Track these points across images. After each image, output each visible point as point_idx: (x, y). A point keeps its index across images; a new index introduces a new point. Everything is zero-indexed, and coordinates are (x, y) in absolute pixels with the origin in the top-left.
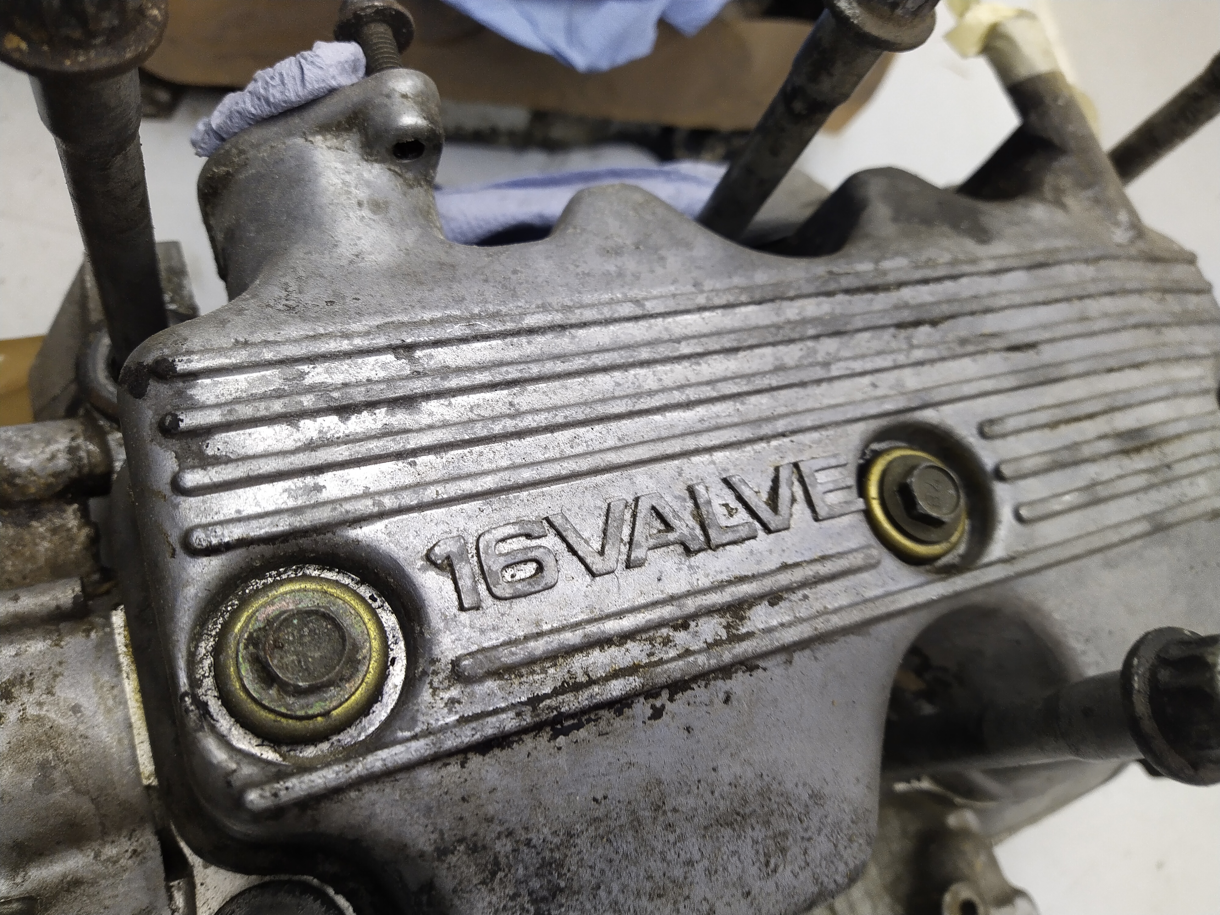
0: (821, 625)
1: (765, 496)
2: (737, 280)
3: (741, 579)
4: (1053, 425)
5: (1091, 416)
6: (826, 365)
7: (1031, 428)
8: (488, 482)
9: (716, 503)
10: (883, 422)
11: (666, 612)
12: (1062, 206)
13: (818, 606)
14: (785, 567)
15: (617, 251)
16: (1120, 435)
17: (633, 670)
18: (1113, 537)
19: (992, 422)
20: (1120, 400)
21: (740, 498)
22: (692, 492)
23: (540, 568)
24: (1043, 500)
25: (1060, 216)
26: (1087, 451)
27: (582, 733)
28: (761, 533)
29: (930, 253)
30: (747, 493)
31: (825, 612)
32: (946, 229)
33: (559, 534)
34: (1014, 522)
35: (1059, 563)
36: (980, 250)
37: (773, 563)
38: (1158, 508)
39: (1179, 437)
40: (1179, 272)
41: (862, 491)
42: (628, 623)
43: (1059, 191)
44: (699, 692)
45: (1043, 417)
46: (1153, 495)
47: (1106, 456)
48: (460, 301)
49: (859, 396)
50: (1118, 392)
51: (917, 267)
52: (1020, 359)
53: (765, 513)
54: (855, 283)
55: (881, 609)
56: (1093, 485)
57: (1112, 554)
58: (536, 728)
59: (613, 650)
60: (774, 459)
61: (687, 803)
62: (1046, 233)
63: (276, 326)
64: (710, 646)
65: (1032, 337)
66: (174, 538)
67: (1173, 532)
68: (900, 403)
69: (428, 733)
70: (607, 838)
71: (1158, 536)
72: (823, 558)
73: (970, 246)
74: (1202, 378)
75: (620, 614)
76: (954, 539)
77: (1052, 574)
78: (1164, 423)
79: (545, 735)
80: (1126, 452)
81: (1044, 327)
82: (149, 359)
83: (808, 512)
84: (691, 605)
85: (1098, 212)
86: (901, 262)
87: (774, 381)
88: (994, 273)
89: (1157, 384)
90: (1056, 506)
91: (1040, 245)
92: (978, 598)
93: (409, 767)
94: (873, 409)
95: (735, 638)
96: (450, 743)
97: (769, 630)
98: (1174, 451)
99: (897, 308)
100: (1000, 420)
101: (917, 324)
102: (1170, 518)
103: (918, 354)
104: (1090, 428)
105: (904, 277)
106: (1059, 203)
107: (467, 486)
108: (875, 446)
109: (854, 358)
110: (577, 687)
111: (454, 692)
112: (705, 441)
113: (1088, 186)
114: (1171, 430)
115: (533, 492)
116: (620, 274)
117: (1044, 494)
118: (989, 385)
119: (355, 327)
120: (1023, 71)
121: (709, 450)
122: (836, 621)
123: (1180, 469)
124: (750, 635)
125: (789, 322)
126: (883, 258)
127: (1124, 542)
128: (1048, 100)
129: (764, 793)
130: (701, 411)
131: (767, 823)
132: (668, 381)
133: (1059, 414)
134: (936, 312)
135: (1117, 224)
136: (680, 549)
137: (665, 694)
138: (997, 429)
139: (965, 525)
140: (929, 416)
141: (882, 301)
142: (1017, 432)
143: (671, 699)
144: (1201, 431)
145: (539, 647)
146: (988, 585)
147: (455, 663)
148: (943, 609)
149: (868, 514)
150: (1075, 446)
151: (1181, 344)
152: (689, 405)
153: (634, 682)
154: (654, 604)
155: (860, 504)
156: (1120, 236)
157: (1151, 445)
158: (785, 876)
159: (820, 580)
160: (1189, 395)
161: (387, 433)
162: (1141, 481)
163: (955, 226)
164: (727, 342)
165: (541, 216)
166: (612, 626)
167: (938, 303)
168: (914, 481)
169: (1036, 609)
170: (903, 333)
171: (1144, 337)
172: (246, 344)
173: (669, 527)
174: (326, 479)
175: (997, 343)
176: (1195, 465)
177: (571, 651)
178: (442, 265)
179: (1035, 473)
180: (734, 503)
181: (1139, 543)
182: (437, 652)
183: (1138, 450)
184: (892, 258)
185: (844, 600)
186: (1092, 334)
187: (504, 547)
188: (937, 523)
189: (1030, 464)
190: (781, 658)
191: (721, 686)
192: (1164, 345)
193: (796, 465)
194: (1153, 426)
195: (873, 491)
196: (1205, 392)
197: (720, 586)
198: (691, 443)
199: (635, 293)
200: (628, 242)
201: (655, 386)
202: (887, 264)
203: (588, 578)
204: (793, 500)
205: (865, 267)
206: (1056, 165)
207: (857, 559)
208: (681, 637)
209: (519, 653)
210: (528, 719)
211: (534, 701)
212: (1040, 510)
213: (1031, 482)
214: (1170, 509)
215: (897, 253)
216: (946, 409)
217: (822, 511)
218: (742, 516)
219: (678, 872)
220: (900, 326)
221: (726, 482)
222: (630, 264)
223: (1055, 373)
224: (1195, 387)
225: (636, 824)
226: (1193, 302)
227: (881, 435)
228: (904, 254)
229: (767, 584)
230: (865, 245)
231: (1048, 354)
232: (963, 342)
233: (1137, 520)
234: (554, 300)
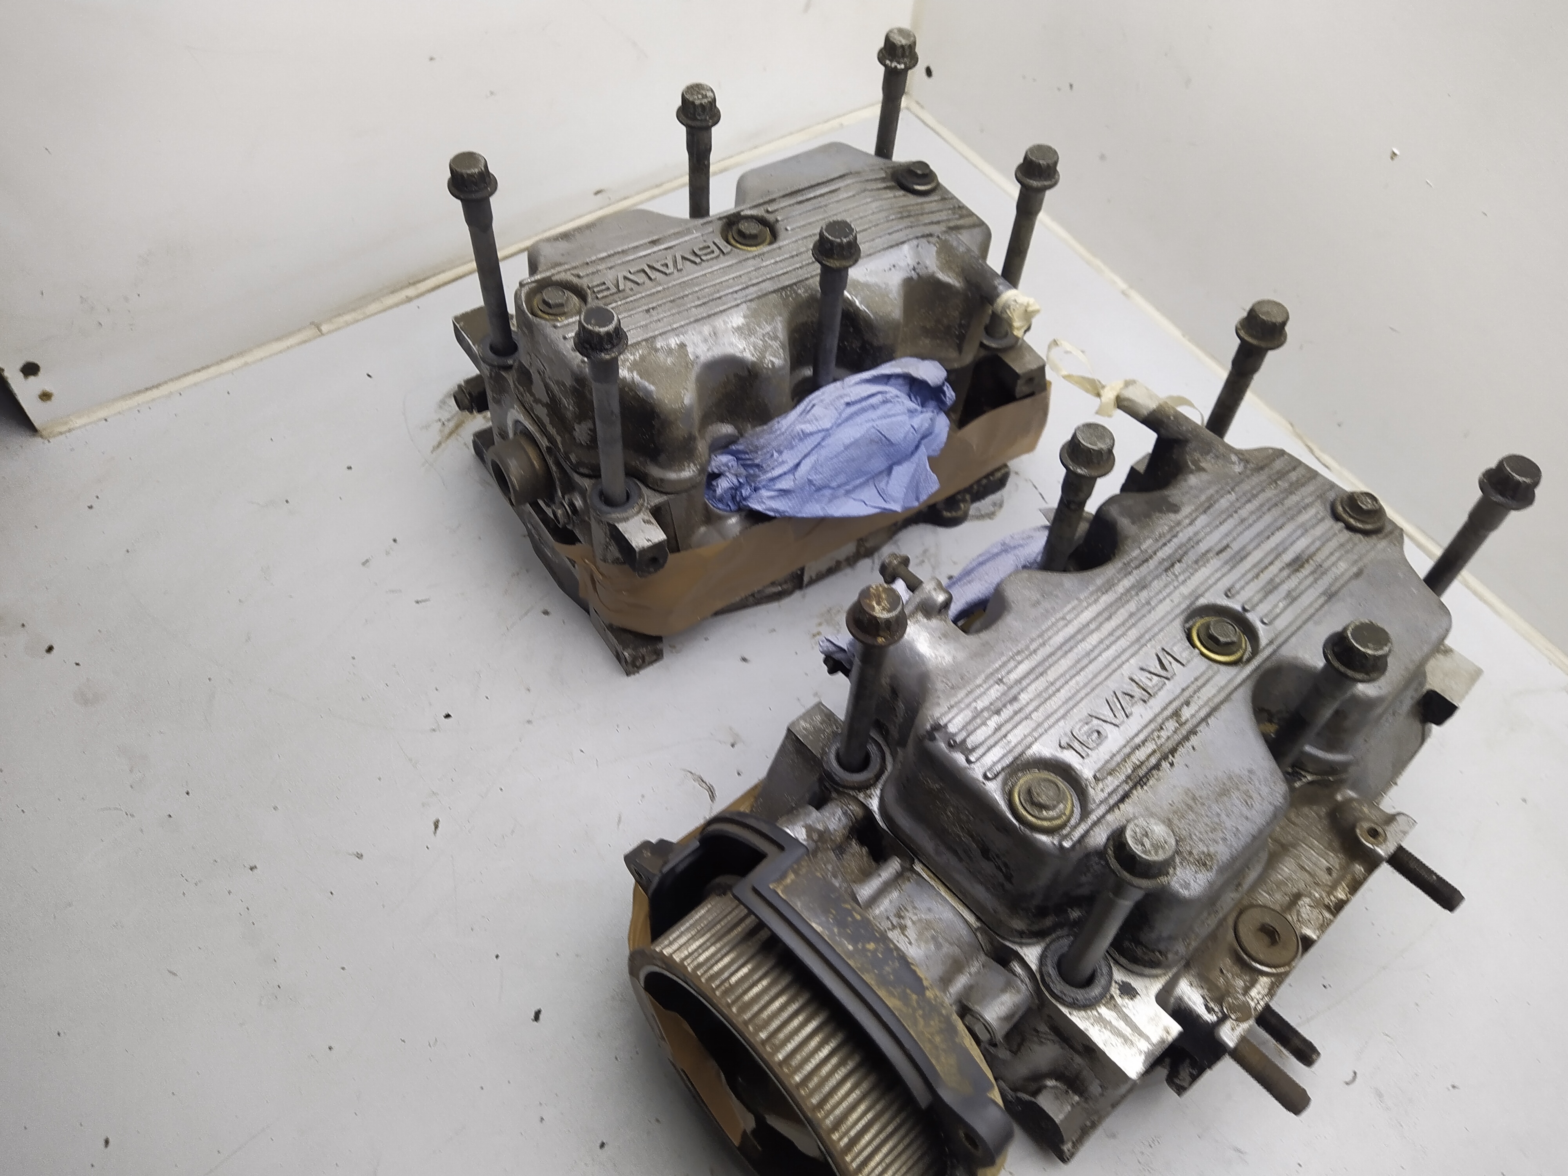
0: (1212, 705)
1: (1159, 667)
2: (1091, 589)
3: (1171, 702)
4: (1257, 576)
5: (1271, 563)
6: (1148, 603)
7: (1247, 583)
8: (1062, 712)
9: (1143, 680)
10: (1186, 614)
11: (1153, 726)
12: (1203, 470)
13: (1205, 699)
14: (1183, 690)
15: (1038, 603)
16: (1289, 565)
17: (1154, 752)
18: (1312, 610)
19: (1229, 590)
20: (1281, 549)
21: (1150, 673)
22: (1132, 680)
23: (1099, 732)
24: (1271, 611)
25: (1204, 476)
26: (1277, 580)
27: (1151, 782)
28: (1166, 681)
29: (1159, 530)
30: (1152, 670)
31: (1209, 700)
32: (1157, 514)
33: (1097, 718)
34: (1263, 626)
35: (1293, 634)
36: (1179, 517)
37: (1179, 691)
38: (1325, 587)
39: (1318, 549)
40: (1278, 464)
41: (1194, 646)
42: (1142, 737)
43: (1196, 463)
44: (1181, 750)
45: (1250, 576)
46: (1320, 582)
47: (1289, 577)
48: (1002, 654)
49: (1169, 609)
50: (1277, 545)
51: (1157, 540)
52: (1225, 555)
53: (1163, 673)
54: (1137, 563)
55: (1231, 687)
56: (1289, 593)
57: (1316, 618)
58: (1134, 787)
59: (1143, 749)
60: (1153, 652)
61: (1204, 793)
62: (1202, 490)
63: (955, 695)
64: (1175, 732)
65: (1225, 543)
66: (981, 778)
67: (1340, 594)
68: (1188, 602)
69: (1101, 802)
70: (1183, 817)
71: (1334, 600)
72: (1196, 679)
73: (1172, 516)
74: (1318, 513)
75: (1137, 735)
76: (1244, 646)
77: (1293, 640)
78: (1308, 547)
79: (1139, 788)
80: (1297, 570)
81: (1227, 535)
82: (928, 727)
83: (1179, 665)
84: (1159, 720)
85: (1220, 462)
86: (1150, 542)
87: (1133, 621)
88: (1191, 524)
89: (1295, 531)
90: (1278, 610)
91: (1203, 498)
92: (1268, 665)
93: (1103, 816)
94: (1178, 611)
95: (1182, 725)
96: (1112, 802)
97: (1193, 716)
98: (1319, 558)
99: (1160, 563)
100: (1233, 586)
101: (1173, 565)
102: (1333, 589)
103: (1181, 578)
104: (1274, 569)
105: (1154, 548)
106: (1201, 469)
107: (1056, 716)
108: (1187, 626)
109: (1157, 594)
110: (1139, 767)
111: (1101, 785)
112: (1123, 658)
113: (1208, 453)
114: (1312, 549)
115: (1077, 708)
116: (1047, 611)
117: (1269, 607)
118: (1218, 575)
119: (979, 681)
120: (1145, 412)
121: (1127, 660)
122: (1217, 700)
123: (1326, 565)
124: (1187, 721)
125: (1122, 594)
126: (1141, 543)
127: (1317, 610)
128: (1165, 420)
129: (1230, 778)
130: (1114, 648)
131: (1239, 789)
132: (1094, 643)
133: (1256, 570)
134: (1178, 556)
135: (1234, 463)
136: (1142, 702)
137: (1170, 756)
138: (1233, 592)
139: (1244, 639)
140: (1202, 601)
141: (1152, 564)
142: (1243, 588)
143: (1173, 756)
144: (1328, 540)
145: (1118, 758)
146: (1268, 658)
147: (1095, 777)
148: (1256, 676)
149: (1202, 654)
150: (1272, 580)
151: (1298, 503)
152: (1108, 647)
153: (1158, 755)
154: (1146, 726)
155: (1197, 651)
156: (1238, 468)
157: (1307, 561)
158: (1257, 806)
159: (1199, 688)
160: (1313, 526)
161: (1016, 713)
162: (1311, 579)
163: (1161, 511)
164: (1106, 614)
165: (967, 603)
166: (1137, 740)
167: (1176, 551)
168: (1212, 631)
169: (1296, 658)
170: (1169, 573)
171: (1276, 512)
172: (952, 707)
173: (1132, 697)
174: (1010, 737)
175: (1211, 554)
176: (1333, 558)
177: (1129, 756)
178: (983, 645)
179: (1261, 601)
180: (1149, 676)
181: (1326, 607)
182: (1085, 776)
183: (1302, 566)
184: (1145, 542)
185: (1214, 691)
186: (1251, 525)
187: (1082, 731)
188: (1232, 643)
189: (1256, 599)
190: (1204, 724)
191: (1188, 745)
192: (1289, 509)
193: (1163, 649)
194: (1303, 552)
195: (1198, 644)
196: (1322, 519)
197: (1164, 709)
198: (1119, 661)
199: (1058, 615)
200: (1038, 596)
201: (1090, 647)
202: (1144, 547)
203: (1117, 728)
204: (1170, 663)
205: (1136, 553)
206: (1188, 449)
207: (1210, 673)
208: (1164, 734)
209: (1113, 764)
210: (1131, 784)
211: (1129, 777)
212: (1271, 616)
213: (1261, 606)
214: (1331, 585)
215: (1145, 539)
216: (1207, 595)
217: (1184, 662)
218: (1155, 678)
219: (1216, 820)
220: (1166, 570)
221: (1142, 669)
222: (1046, 605)
223: (1243, 553)
224: (1314, 521)
225: (1190, 808)
226: (1293, 476)
227: (1187, 620)
228: (1149, 537)
229: (1182, 699)
230: (1129, 542)
231: (1236, 546)
232: (1196, 562)
233: (1319, 597)
234: (1034, 635)
